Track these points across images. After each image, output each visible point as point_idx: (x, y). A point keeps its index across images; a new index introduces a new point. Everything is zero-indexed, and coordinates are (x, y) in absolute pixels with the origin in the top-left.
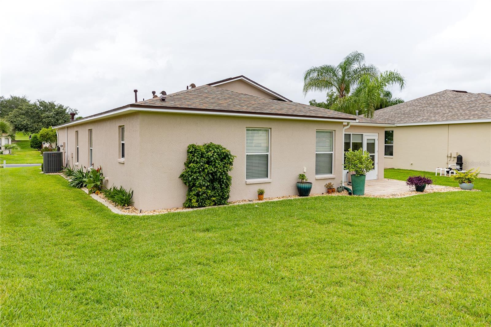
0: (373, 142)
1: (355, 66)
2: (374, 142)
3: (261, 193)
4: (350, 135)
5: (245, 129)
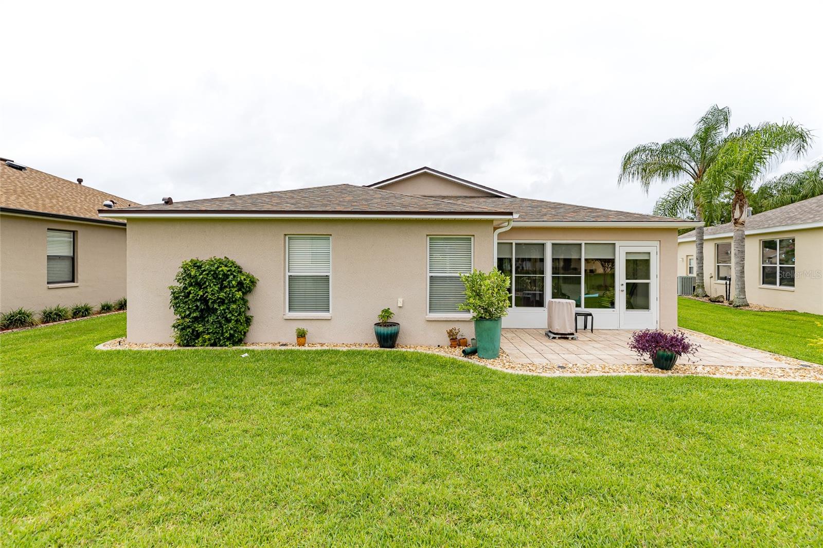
0: (645, 257)
1: (723, 133)
2: (648, 258)
3: (301, 335)
4: (580, 245)
5: (283, 236)
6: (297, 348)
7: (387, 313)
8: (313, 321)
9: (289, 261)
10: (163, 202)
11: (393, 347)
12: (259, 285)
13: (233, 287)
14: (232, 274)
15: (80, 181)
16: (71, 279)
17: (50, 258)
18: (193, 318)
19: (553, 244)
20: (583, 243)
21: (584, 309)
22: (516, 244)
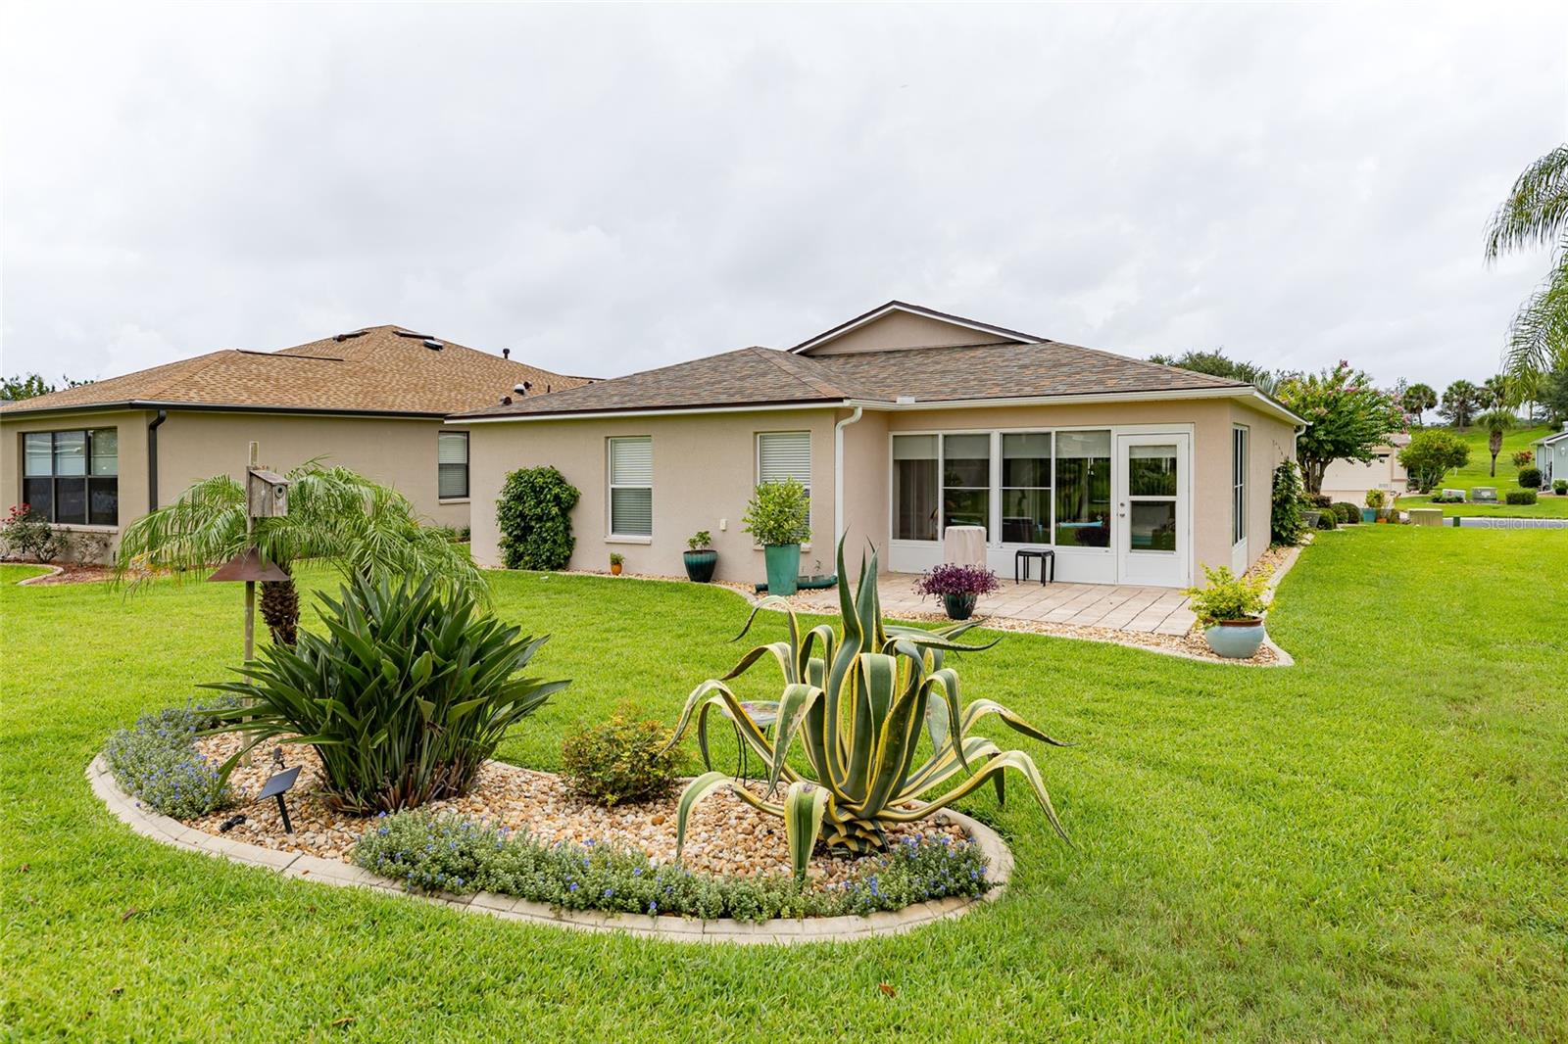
0: (1170, 454)
2: (1173, 455)
3: (616, 562)
4: (1049, 434)
5: (604, 439)
6: (612, 576)
7: (704, 537)
8: (633, 547)
9: (611, 470)
10: (502, 403)
11: (707, 580)
12: (582, 499)
13: (549, 501)
14: (547, 487)
15: (506, 352)
16: (465, 493)
17: (442, 467)
18: (515, 536)
19: (1004, 435)
20: (1053, 431)
21: (1052, 546)
22: (945, 436)
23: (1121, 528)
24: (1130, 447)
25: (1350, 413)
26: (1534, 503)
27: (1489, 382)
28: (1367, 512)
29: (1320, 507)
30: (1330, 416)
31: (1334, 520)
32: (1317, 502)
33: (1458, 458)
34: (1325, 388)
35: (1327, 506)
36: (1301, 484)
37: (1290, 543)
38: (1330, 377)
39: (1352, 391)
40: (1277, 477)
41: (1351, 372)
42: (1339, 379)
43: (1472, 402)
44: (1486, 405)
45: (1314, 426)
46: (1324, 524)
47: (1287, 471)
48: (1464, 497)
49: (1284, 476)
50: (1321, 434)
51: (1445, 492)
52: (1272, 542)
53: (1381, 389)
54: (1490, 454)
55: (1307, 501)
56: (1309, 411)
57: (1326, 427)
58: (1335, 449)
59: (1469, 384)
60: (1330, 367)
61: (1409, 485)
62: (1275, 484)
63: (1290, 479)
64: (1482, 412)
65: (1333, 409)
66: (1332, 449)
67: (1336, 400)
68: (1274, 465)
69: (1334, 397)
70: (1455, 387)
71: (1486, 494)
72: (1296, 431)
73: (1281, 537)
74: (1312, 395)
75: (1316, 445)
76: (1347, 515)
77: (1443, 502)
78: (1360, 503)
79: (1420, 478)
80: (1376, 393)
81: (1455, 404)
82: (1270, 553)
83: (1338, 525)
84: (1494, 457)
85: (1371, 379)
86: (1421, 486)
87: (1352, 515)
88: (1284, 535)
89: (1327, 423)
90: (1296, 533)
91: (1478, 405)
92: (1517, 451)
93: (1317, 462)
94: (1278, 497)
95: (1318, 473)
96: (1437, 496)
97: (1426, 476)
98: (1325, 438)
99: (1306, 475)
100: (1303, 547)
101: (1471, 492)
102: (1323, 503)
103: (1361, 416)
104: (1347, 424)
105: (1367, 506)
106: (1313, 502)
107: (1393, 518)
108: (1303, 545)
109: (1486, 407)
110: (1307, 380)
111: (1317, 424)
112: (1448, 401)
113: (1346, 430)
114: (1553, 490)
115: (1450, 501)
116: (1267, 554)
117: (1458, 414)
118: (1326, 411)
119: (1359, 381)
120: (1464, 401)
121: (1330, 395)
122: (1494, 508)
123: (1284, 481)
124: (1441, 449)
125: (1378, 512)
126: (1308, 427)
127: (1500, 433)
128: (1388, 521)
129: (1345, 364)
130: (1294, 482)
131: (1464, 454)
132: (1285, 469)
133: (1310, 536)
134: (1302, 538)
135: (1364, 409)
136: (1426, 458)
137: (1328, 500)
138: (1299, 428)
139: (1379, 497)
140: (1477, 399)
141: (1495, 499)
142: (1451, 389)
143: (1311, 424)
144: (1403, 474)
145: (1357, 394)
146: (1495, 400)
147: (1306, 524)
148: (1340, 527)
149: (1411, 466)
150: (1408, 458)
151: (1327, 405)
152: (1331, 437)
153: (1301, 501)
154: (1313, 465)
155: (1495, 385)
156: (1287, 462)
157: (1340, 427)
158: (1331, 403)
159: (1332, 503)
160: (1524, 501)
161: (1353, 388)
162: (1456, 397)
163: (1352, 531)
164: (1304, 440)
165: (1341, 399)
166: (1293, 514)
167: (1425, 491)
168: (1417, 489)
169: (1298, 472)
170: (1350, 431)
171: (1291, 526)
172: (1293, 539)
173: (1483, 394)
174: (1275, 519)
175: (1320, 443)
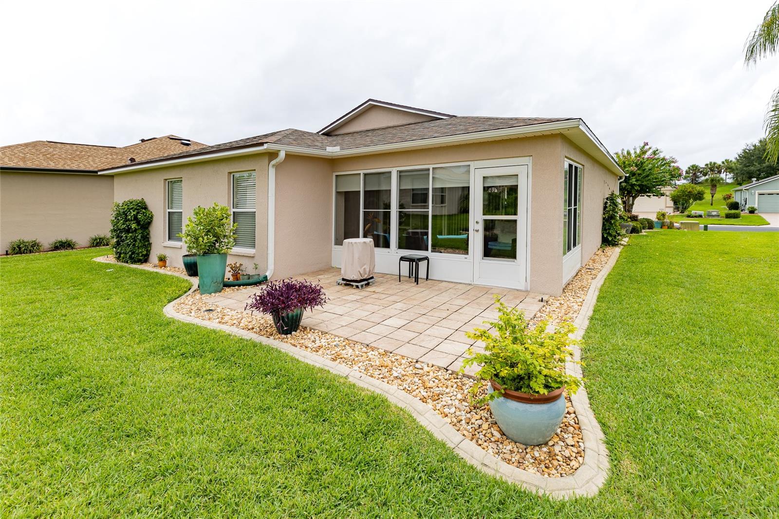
0: (512, 183)
2: (516, 183)
3: (162, 259)
4: (428, 170)
5: (163, 181)
9: (169, 200)
12: (155, 219)
20: (431, 167)
21: (429, 253)
22: (365, 175)
23: (476, 239)
24: (484, 177)
25: (650, 170)
26: (739, 217)
27: (707, 165)
28: (657, 223)
29: (632, 221)
30: (638, 171)
31: (641, 228)
32: (630, 218)
33: (699, 197)
34: (635, 157)
35: (636, 220)
36: (621, 207)
37: (614, 244)
38: (638, 151)
39: (651, 158)
40: (606, 203)
41: (650, 148)
42: (644, 152)
43: (698, 174)
44: (705, 175)
45: (629, 177)
46: (634, 230)
47: (612, 200)
48: (703, 215)
49: (611, 202)
50: (633, 181)
51: (693, 213)
52: (602, 244)
53: (667, 157)
54: (711, 195)
55: (626, 218)
56: (627, 169)
57: (636, 177)
58: (640, 189)
59: (697, 166)
60: (638, 146)
61: (675, 209)
62: (605, 208)
63: (615, 204)
64: (703, 178)
65: (640, 168)
66: (639, 189)
67: (642, 163)
68: (604, 196)
69: (641, 161)
70: (691, 167)
71: (714, 213)
72: (619, 180)
73: (608, 241)
74: (628, 160)
75: (630, 187)
76: (647, 225)
77: (692, 217)
78: (653, 218)
79: (681, 207)
80: (664, 159)
81: (691, 175)
82: (600, 252)
83: (643, 231)
84: (713, 196)
85: (661, 152)
86: (680, 209)
87: (650, 225)
88: (610, 239)
89: (637, 175)
90: (617, 238)
91: (701, 175)
92: (725, 194)
93: (631, 196)
94: (607, 215)
95: (631, 202)
96: (689, 214)
97: (683, 204)
98: (635, 183)
99: (624, 202)
100: (622, 247)
101: (706, 213)
102: (634, 218)
103: (655, 171)
104: (648, 176)
105: (657, 220)
106: (628, 218)
107: (671, 226)
108: (622, 245)
109: (705, 176)
110: (626, 153)
111: (631, 176)
112: (688, 173)
113: (647, 179)
114: (747, 211)
115: (696, 217)
116: (597, 253)
117: (692, 179)
118: (636, 169)
119: (655, 153)
120: (695, 173)
121: (638, 160)
122: (719, 220)
123: (610, 205)
124: (691, 192)
125: (663, 223)
126: (626, 177)
127: (716, 186)
128: (668, 228)
129: (647, 144)
130: (617, 206)
131: (702, 194)
132: (612, 199)
133: (626, 239)
134: (621, 240)
135: (657, 167)
136: (683, 196)
137: (637, 217)
138: (621, 178)
139: (663, 215)
140: (701, 172)
141: (719, 216)
142: (689, 168)
143: (628, 175)
144: (671, 204)
145: (654, 160)
146: (709, 173)
147: (623, 232)
148: (644, 232)
149: (675, 200)
150: (674, 196)
151: (636, 166)
152: (639, 183)
153: (621, 217)
154: (628, 198)
155: (709, 166)
156: (613, 194)
157: (644, 178)
158: (639, 164)
159: (639, 218)
160: (734, 216)
161: (652, 156)
162: (691, 171)
163: (651, 234)
164: (624, 184)
165: (645, 162)
166: (615, 226)
167: (682, 212)
168: (679, 211)
169: (619, 201)
170: (650, 179)
171: (615, 234)
172: (616, 242)
173: (704, 170)
174: (604, 229)
175: (633, 185)
